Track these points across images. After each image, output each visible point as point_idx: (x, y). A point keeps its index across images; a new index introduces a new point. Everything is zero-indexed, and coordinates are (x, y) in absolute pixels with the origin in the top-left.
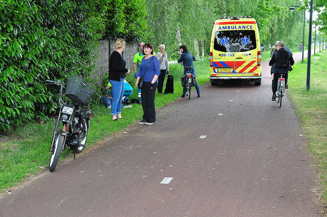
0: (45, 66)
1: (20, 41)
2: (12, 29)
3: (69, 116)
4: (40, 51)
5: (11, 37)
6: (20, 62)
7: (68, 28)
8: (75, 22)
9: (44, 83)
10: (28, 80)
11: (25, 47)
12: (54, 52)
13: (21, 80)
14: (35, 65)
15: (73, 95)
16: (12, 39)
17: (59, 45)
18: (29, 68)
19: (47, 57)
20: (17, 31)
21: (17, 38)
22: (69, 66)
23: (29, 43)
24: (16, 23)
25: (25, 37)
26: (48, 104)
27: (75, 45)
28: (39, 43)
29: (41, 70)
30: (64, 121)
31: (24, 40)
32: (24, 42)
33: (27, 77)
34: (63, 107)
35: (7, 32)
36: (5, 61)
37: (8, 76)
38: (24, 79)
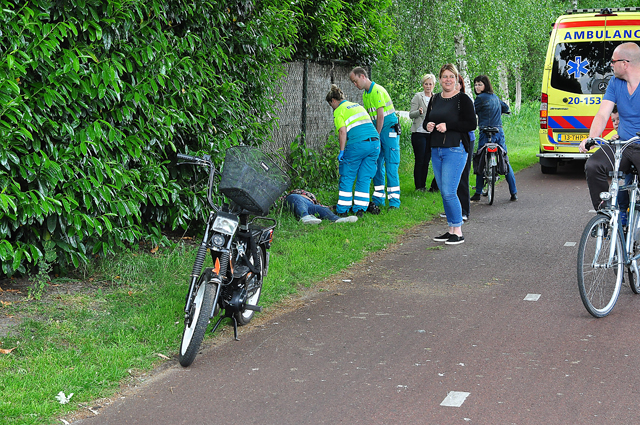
0: (168, 121)
1: (116, 62)
2: (99, 35)
3: (227, 238)
4: (160, 86)
5: (95, 52)
6: (115, 112)
7: (218, 33)
8: (235, 19)
9: (162, 160)
10: (130, 151)
11: (125, 77)
12: (186, 89)
13: (115, 152)
14: (146, 119)
15: (237, 190)
16: (99, 57)
17: (199, 74)
18: (134, 124)
19: (173, 101)
20: (110, 41)
21: (109, 56)
22: (218, 121)
23: (136, 67)
24: (108, 22)
25: (126, 54)
26: (170, 208)
27: (231, 73)
28: (158, 67)
29: (158, 129)
30: (215, 249)
31: (124, 61)
32: (124, 65)
33: (128, 145)
34: (215, 216)
35: (89, 42)
36: (83, 109)
37: (89, 142)
38: (122, 150)
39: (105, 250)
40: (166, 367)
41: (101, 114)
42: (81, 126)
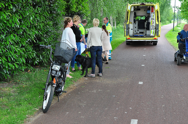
0: (33, 33)
1: (17, 16)
2: (11, 7)
3: (57, 71)
4: (31, 23)
5: (11, 13)
6: (17, 31)
7: (45, 7)
10: (22, 43)
11: (20, 20)
12: (38, 24)
13: (17, 43)
14: (26, 33)
16: (11, 14)
17: (41, 19)
18: (23, 34)
19: (34, 27)
20: (15, 9)
21: (15, 14)
23: (23, 17)
24: (14, 3)
25: (20, 13)
27: (50, 19)
28: (30, 17)
29: (30, 36)
30: (53, 75)
31: (19, 15)
32: (19, 16)
33: (21, 41)
34: (53, 65)
35: (8, 9)
36: (7, 30)
37: (9, 41)
38: (19, 42)
39: (15, 73)
40: (38, 113)
41: (13, 32)
42: (6, 36)
